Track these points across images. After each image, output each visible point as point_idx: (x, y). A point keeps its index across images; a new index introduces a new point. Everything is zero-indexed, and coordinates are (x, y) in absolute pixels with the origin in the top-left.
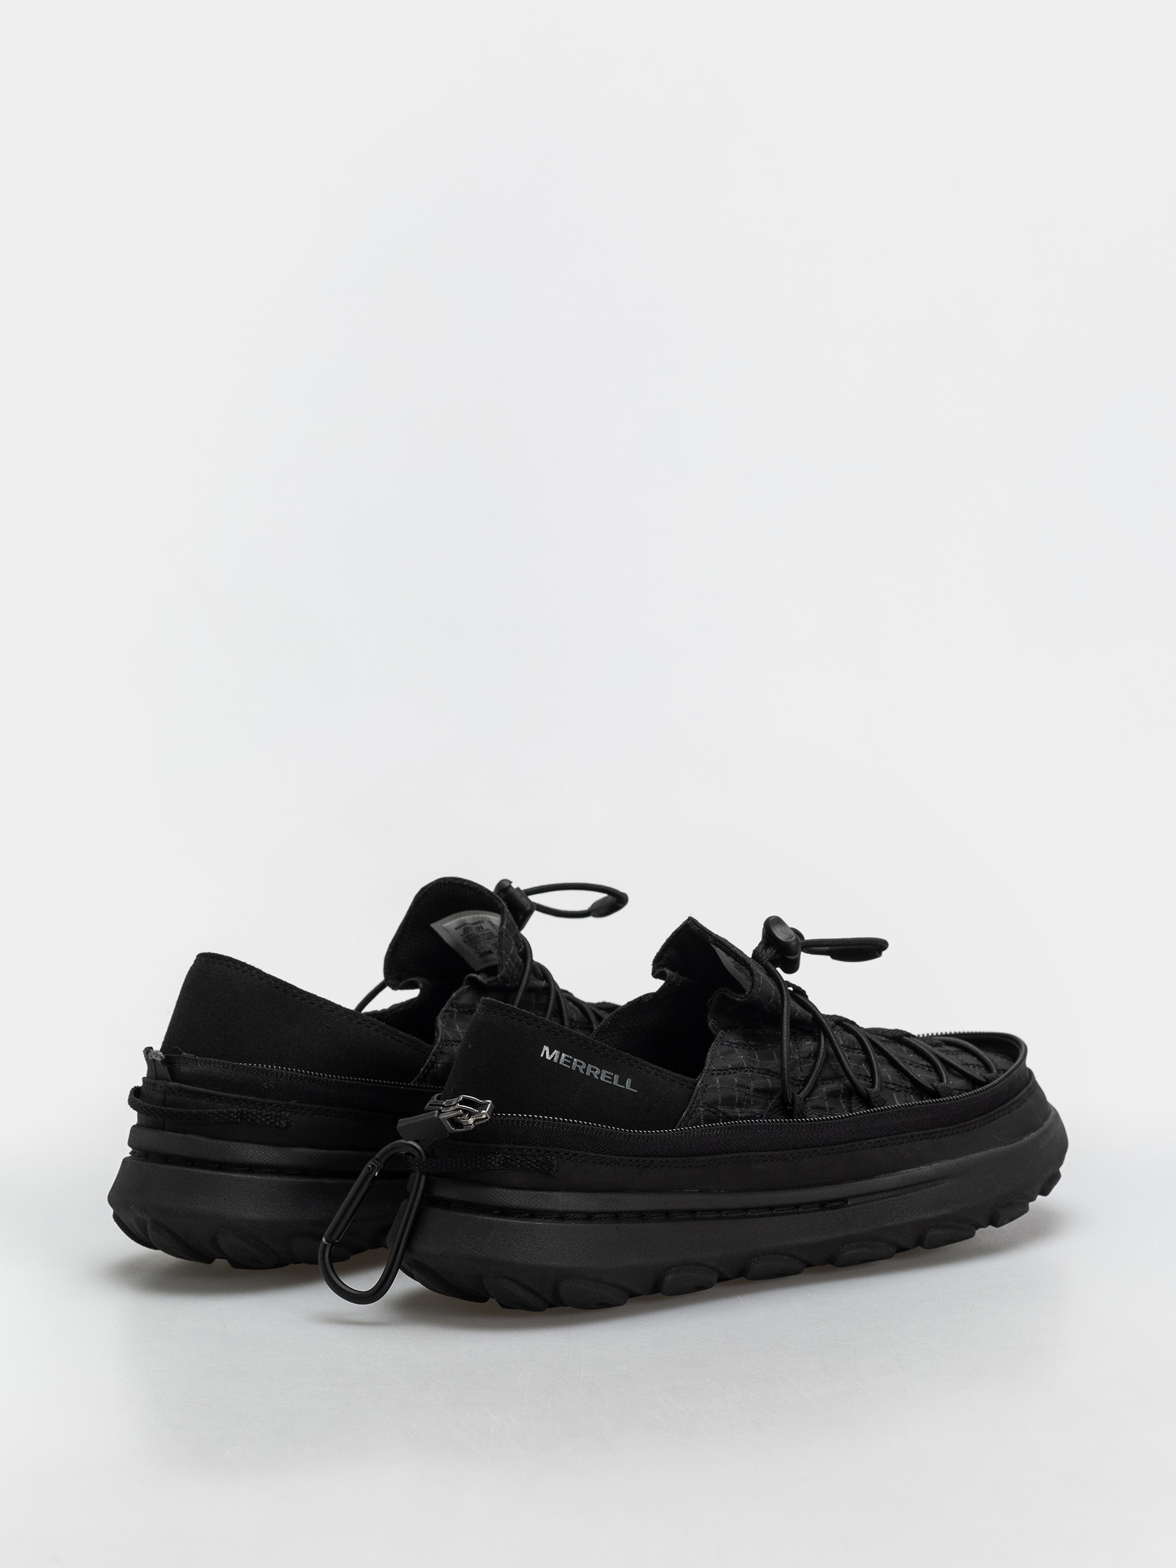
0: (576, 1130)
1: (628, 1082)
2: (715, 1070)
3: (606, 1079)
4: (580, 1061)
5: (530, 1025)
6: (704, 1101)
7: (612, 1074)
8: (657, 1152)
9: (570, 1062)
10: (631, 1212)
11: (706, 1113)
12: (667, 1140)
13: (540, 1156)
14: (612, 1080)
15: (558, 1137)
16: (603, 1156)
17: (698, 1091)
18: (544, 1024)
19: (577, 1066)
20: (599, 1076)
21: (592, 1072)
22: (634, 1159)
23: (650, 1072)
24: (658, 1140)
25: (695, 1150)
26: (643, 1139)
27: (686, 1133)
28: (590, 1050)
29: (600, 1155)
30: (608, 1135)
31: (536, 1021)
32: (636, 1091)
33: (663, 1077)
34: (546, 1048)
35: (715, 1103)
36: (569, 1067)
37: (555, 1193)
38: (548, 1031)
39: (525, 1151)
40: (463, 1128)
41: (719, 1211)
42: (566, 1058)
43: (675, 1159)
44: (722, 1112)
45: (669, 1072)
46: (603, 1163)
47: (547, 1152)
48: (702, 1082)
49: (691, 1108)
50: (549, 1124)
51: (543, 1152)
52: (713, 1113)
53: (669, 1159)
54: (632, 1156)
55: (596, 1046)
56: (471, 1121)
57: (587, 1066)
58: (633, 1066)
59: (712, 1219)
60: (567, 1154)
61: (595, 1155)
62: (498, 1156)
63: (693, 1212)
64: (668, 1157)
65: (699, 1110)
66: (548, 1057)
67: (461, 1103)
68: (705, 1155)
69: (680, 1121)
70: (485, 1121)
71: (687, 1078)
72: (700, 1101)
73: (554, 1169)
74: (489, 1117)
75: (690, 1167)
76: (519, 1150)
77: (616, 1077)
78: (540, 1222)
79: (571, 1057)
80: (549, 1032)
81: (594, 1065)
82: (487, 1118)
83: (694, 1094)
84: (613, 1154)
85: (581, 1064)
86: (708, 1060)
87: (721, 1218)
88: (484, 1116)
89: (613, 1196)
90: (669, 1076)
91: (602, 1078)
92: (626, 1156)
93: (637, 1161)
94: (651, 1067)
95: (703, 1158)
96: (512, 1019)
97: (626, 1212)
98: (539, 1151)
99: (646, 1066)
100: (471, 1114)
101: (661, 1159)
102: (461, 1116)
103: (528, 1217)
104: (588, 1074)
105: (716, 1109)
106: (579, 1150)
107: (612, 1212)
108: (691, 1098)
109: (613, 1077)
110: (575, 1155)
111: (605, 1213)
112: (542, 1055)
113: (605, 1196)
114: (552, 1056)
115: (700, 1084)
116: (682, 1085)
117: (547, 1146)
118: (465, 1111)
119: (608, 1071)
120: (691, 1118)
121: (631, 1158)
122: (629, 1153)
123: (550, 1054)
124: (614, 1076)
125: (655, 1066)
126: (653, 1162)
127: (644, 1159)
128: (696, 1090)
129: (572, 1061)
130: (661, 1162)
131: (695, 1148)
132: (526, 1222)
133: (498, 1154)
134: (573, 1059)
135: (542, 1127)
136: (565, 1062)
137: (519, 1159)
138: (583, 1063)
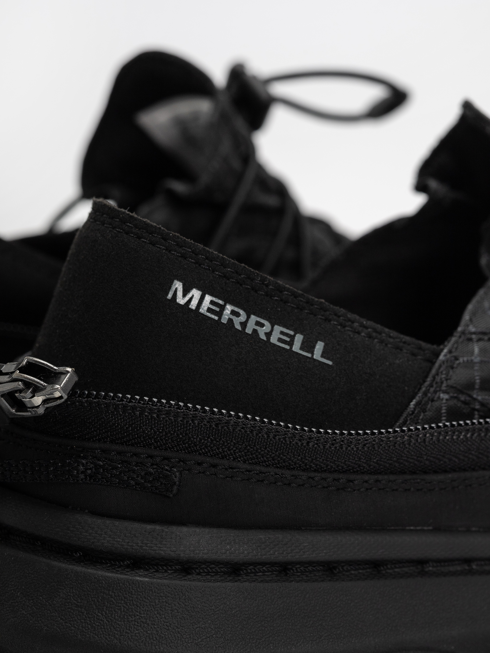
0: (217, 425)
1: (319, 347)
2: (474, 333)
3: (280, 340)
4: (236, 309)
5: (154, 245)
6: (450, 382)
7: (292, 333)
8: (359, 466)
9: (218, 309)
10: (311, 563)
11: (452, 403)
12: (376, 446)
13: (152, 465)
14: (291, 344)
15: (186, 434)
16: (263, 469)
17: (440, 366)
18: (177, 245)
19: (232, 317)
20: (268, 335)
21: (257, 328)
22: (318, 476)
23: (359, 333)
24: (360, 447)
25: (427, 462)
26: (333, 444)
27: (410, 436)
28: (256, 291)
29: (258, 468)
30: (271, 435)
31: (165, 240)
32: (330, 363)
33: (381, 342)
34: (178, 285)
35: (470, 386)
36: (216, 318)
37: (174, 529)
38: (184, 256)
39: (129, 455)
40: (28, 411)
41: (468, 561)
42: (212, 302)
43: (392, 477)
44: (479, 402)
45: (393, 333)
46: (262, 481)
47: (165, 458)
48: (450, 352)
49: (425, 394)
50: (168, 413)
51: (158, 459)
52: (465, 403)
53: (380, 477)
54: (315, 471)
55: (267, 286)
56: (38, 400)
57: (248, 317)
58: (330, 321)
59: (454, 574)
60: (200, 464)
61: (249, 467)
62: (84, 461)
63: (422, 562)
64: (380, 473)
65: (439, 397)
66: (181, 301)
67: (23, 370)
68: (446, 471)
69: (405, 415)
70: (59, 402)
71: (423, 344)
72: (442, 383)
73: (175, 488)
74: (65, 397)
75: (418, 490)
76: (119, 453)
77: (299, 338)
78: (145, 576)
79: (221, 302)
80: (185, 258)
81: (261, 317)
82: (61, 397)
83: (434, 371)
84: (280, 467)
85: (237, 314)
86: (466, 317)
87: (471, 572)
88: (57, 394)
89: (279, 536)
90: (391, 340)
91: (274, 340)
92: (304, 470)
93: (325, 479)
94: (362, 325)
95: (441, 477)
96: (127, 233)
97: (301, 563)
98: (151, 457)
99: (353, 322)
100: (36, 390)
101: (366, 477)
102: (20, 391)
103: (128, 566)
104: (249, 330)
105: (470, 396)
106: (223, 458)
107: (276, 563)
108: (427, 377)
109: (292, 338)
110: (214, 466)
111: (263, 564)
112: (170, 296)
113: (261, 535)
114: (187, 298)
115: (445, 355)
116: (413, 354)
117: (166, 449)
118: (28, 384)
119: (285, 326)
120: (424, 411)
121: (312, 474)
122: (310, 466)
123: (184, 295)
124: (294, 336)
125: (369, 323)
126: (352, 481)
127: (336, 476)
128: (437, 365)
129: (223, 308)
130: (366, 482)
131: (427, 460)
132: (122, 576)
133: (84, 458)
134: (225, 305)
135: (158, 416)
136: (209, 310)
137: (117, 468)
138: (241, 312)
